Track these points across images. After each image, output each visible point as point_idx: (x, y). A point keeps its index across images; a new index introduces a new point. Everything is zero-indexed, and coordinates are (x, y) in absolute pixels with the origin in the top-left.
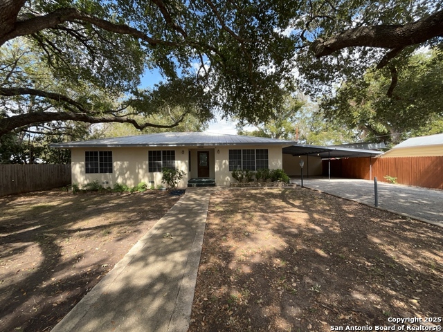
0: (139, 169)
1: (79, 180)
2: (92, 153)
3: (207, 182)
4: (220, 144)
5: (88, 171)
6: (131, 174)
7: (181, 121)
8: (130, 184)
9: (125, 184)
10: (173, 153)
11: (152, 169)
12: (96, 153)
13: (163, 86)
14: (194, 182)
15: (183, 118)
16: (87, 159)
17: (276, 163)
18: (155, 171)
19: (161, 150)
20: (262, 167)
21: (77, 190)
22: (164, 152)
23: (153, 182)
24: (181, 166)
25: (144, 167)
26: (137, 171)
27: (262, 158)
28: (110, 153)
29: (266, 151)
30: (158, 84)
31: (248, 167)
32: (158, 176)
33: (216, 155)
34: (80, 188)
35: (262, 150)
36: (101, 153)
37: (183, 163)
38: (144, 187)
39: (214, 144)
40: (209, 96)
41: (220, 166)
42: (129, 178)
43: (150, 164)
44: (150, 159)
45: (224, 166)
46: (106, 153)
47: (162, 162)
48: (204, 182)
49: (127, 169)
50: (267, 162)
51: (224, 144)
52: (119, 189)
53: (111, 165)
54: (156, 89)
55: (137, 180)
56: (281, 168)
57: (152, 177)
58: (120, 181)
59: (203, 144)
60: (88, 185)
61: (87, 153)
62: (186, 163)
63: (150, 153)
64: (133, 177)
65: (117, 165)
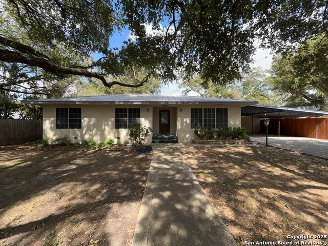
0: (105, 126)
1: (48, 136)
2: (62, 110)
3: (169, 138)
4: (184, 102)
5: (58, 127)
6: (97, 130)
7: (146, 81)
8: (97, 139)
9: (92, 140)
10: (138, 110)
11: (118, 125)
12: (66, 110)
13: (131, 44)
14: (157, 139)
15: (147, 79)
16: (57, 116)
17: (235, 122)
18: (121, 127)
19: (128, 108)
20: (222, 125)
21: (46, 145)
22: (130, 110)
23: (118, 138)
24: (145, 123)
25: (110, 123)
26: (103, 127)
27: (222, 117)
28: (79, 110)
29: (226, 110)
30: (127, 40)
31: (209, 125)
32: (124, 133)
33: (179, 113)
34: (50, 143)
35: (222, 109)
36: (71, 110)
37: (147, 121)
38: (110, 143)
39: (178, 102)
40: (173, 57)
41: (182, 124)
42: (96, 134)
43: (117, 121)
44: (117, 116)
45: (185, 124)
46: (75, 110)
47: (128, 119)
48: (165, 138)
49: (95, 126)
50: (226, 121)
51: (187, 102)
52: (86, 145)
53: (80, 121)
54: (126, 46)
55: (103, 136)
56: (240, 126)
57: (118, 133)
58: (87, 137)
59: (168, 102)
60: (57, 140)
61: (58, 110)
62: (149, 121)
63: (117, 110)
64: (99, 133)
65: (85, 121)
